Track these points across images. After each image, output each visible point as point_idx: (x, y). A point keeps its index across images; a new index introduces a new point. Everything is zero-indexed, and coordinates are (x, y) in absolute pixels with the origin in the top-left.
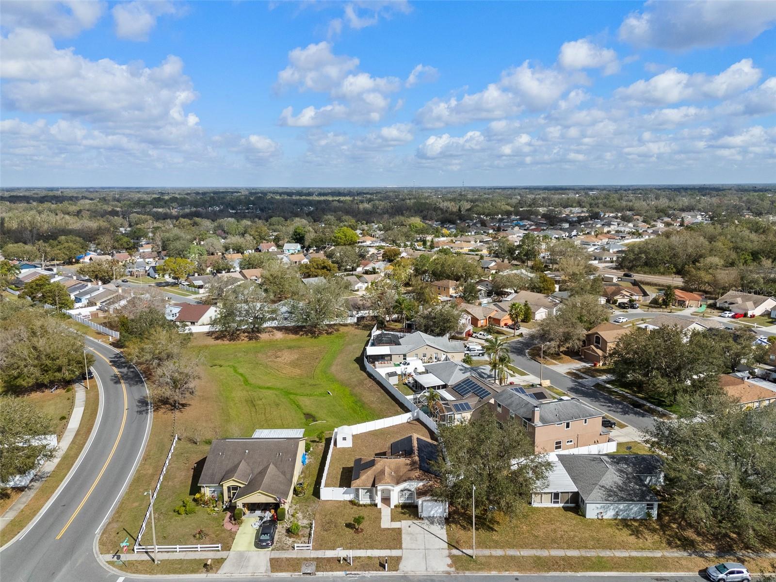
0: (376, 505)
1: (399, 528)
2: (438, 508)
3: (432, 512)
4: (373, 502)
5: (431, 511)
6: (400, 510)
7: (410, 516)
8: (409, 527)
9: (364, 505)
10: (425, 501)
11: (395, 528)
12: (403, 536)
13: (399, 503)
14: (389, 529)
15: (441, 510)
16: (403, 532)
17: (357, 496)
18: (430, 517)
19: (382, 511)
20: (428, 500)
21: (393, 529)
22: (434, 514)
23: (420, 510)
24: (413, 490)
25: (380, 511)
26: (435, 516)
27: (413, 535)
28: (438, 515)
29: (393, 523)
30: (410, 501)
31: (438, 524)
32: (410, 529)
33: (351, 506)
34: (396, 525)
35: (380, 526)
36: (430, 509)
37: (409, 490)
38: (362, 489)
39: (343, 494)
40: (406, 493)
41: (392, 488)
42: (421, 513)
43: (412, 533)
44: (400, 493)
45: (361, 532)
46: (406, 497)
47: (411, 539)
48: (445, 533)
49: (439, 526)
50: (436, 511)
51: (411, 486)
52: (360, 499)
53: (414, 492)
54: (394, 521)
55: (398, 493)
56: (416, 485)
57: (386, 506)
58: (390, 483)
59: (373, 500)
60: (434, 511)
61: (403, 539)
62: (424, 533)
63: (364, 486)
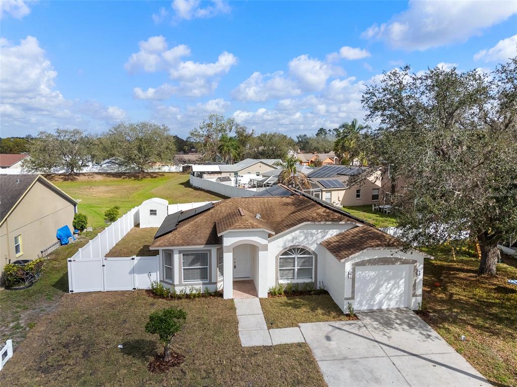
0: (220, 294)
1: (299, 346)
2: (392, 283)
3: (378, 298)
4: (211, 288)
5: (375, 293)
6: (284, 299)
7: (315, 311)
8: (328, 338)
9: (188, 297)
10: (362, 264)
11: (288, 345)
12: (324, 368)
13: (281, 286)
14: (268, 348)
17: (169, 273)
18: (372, 311)
19: (237, 306)
20: (368, 263)
21: (284, 349)
22: (381, 303)
23: (345, 293)
24: (313, 248)
25: (231, 306)
26: (384, 307)
27: (354, 361)
28: (393, 305)
29: (275, 332)
30: (307, 281)
33: (151, 300)
34: (286, 336)
35: (237, 343)
36: (372, 287)
37: (303, 251)
38: (180, 252)
39: (130, 273)
40: (294, 258)
41: (263, 241)
42: (350, 301)
43: (350, 357)
44: (280, 258)
45: (174, 365)
46: (296, 270)
47: (354, 376)
48: (451, 350)
49: (413, 331)
50: (389, 293)
51: (310, 238)
52: (176, 282)
53: (316, 256)
54: (278, 327)
55: (277, 257)
56: (320, 236)
57: (247, 295)
58: (257, 228)
59: (211, 283)
60: (382, 295)
61: (326, 379)
62: (383, 354)
63: (188, 245)
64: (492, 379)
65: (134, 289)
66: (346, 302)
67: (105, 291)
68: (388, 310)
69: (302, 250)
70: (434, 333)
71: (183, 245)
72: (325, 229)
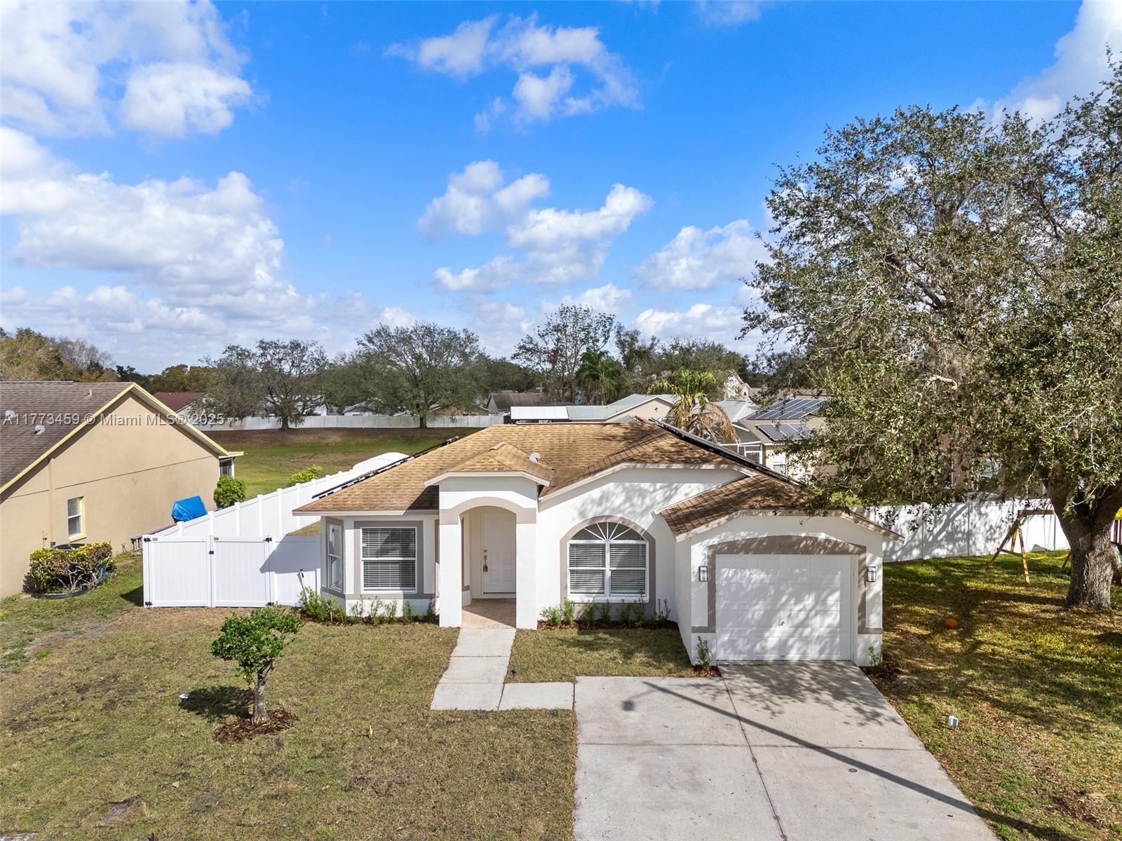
0: (432, 618)
1: (554, 713)
2: (809, 601)
3: (775, 635)
4: (420, 607)
5: (765, 624)
6: (572, 633)
7: (628, 655)
8: (628, 706)
9: (368, 621)
10: (732, 548)
11: (529, 713)
12: (586, 756)
13: (569, 606)
14: (481, 715)
15: (833, 618)
16: (587, 730)
18: (760, 664)
19: (461, 639)
20: (747, 547)
21: (515, 718)
22: (783, 646)
23: (693, 616)
24: (644, 523)
25: (446, 641)
26: (793, 656)
27: (662, 749)
28: (813, 653)
29: (521, 688)
30: (631, 598)
31: (826, 696)
32: (633, 716)
34: (539, 696)
35: (425, 702)
36: (757, 610)
37: (624, 530)
38: (357, 525)
39: (263, 570)
40: (603, 546)
41: (528, 503)
42: (705, 636)
43: (656, 742)
44: (572, 546)
45: (269, 730)
46: (608, 574)
47: (648, 777)
48: (915, 744)
49: (839, 705)
50: (803, 624)
51: (637, 500)
52: (349, 590)
53: (652, 542)
54: (528, 680)
55: (563, 542)
56: (659, 496)
57: (494, 622)
58: (511, 470)
59: (420, 595)
60: (786, 628)
61: (579, 776)
62: (740, 739)
63: (371, 509)
64: (985, 806)
65: (270, 604)
66: (694, 636)
67: (214, 606)
68: (801, 663)
69: (622, 528)
70: (889, 710)
71: (361, 509)
72: (672, 481)
